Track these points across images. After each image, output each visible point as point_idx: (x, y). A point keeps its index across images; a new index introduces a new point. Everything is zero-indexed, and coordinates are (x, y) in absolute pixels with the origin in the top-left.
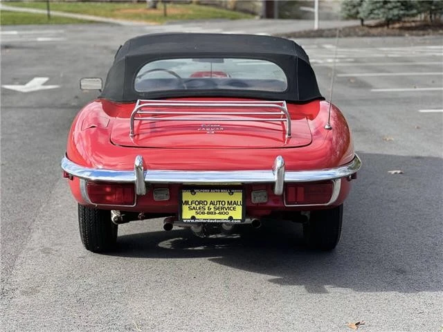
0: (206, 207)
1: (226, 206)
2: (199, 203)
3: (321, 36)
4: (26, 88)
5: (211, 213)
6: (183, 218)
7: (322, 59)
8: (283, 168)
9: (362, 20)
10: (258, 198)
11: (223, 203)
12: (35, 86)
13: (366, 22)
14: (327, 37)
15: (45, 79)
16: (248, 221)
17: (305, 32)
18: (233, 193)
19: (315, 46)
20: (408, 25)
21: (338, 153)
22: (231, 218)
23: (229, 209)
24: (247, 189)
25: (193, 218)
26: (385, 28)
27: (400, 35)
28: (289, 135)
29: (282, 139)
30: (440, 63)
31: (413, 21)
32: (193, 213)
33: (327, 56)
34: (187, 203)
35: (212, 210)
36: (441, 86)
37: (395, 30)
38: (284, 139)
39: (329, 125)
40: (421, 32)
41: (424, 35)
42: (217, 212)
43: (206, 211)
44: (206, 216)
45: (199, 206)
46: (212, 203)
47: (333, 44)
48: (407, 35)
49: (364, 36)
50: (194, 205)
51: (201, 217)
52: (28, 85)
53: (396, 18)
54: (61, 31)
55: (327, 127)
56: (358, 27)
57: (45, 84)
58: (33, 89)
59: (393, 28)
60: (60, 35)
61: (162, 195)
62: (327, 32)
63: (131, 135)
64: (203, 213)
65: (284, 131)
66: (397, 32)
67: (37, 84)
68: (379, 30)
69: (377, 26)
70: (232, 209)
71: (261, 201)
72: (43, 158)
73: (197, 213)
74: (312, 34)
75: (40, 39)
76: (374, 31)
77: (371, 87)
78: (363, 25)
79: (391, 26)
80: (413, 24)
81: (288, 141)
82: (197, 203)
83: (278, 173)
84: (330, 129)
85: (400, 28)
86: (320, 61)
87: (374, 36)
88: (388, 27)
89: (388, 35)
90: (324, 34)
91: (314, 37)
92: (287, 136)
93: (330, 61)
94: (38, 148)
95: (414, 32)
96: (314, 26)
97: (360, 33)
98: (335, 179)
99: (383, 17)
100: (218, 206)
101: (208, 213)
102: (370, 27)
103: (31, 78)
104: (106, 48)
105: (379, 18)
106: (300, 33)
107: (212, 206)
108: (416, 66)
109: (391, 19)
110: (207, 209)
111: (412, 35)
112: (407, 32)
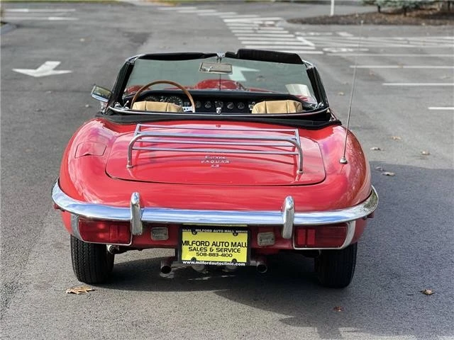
0: (208, 248)
1: (230, 247)
2: (201, 243)
3: (337, 23)
4: (37, 73)
5: (214, 255)
6: (183, 259)
7: (336, 48)
8: (293, 209)
9: (379, 7)
10: (264, 241)
11: (227, 244)
12: (46, 71)
13: (382, 9)
14: (343, 24)
15: (57, 63)
16: (253, 263)
17: (320, 17)
18: (237, 234)
19: (330, 34)
20: (426, 13)
21: (354, 188)
22: (234, 261)
23: (233, 251)
24: (252, 230)
25: (194, 259)
26: (402, 16)
27: (417, 24)
28: (301, 170)
29: (293, 174)
30: (451, 56)
31: (431, 9)
32: (194, 254)
33: (341, 45)
34: (187, 243)
35: (215, 252)
36: (452, 82)
37: (412, 18)
38: (295, 175)
39: (345, 159)
40: (438, 22)
41: (441, 24)
42: (220, 253)
43: (208, 252)
44: (208, 258)
45: (200, 247)
46: (214, 244)
47: (348, 32)
48: (424, 24)
49: (380, 23)
50: (194, 245)
51: (202, 260)
52: (40, 69)
53: (414, 6)
54: (73, 10)
55: (342, 161)
56: (375, 13)
57: (57, 68)
58: (45, 74)
59: (410, 16)
60: (71, 14)
61: (160, 235)
62: (342, 18)
63: (128, 166)
64: (205, 255)
65: (295, 164)
66: (414, 20)
67: (48, 68)
68: (396, 17)
69: (393, 13)
70: (236, 250)
71: (267, 244)
72: (54, 149)
73: (198, 254)
74: (327, 20)
75: (51, 18)
76: (391, 19)
77: (383, 80)
78: (379, 11)
79: (408, 14)
80: (431, 13)
81: (300, 176)
82: (198, 243)
83: (287, 215)
84: (346, 163)
85: (417, 16)
86: (334, 51)
87: (390, 24)
88: (405, 15)
89: (405, 23)
90: (340, 21)
91: (329, 23)
92: (298, 172)
93: (344, 50)
94: (50, 138)
95: (432, 21)
96: (330, 12)
97: (376, 21)
98: (349, 222)
99: (400, 5)
100: (221, 247)
101: (210, 255)
102: (387, 14)
103: (43, 61)
104: (118, 30)
105: (395, 6)
106: (315, 18)
107: (214, 248)
108: (430, 58)
109: (408, 7)
110: (209, 250)
111: (429, 24)
112: (423, 21)
